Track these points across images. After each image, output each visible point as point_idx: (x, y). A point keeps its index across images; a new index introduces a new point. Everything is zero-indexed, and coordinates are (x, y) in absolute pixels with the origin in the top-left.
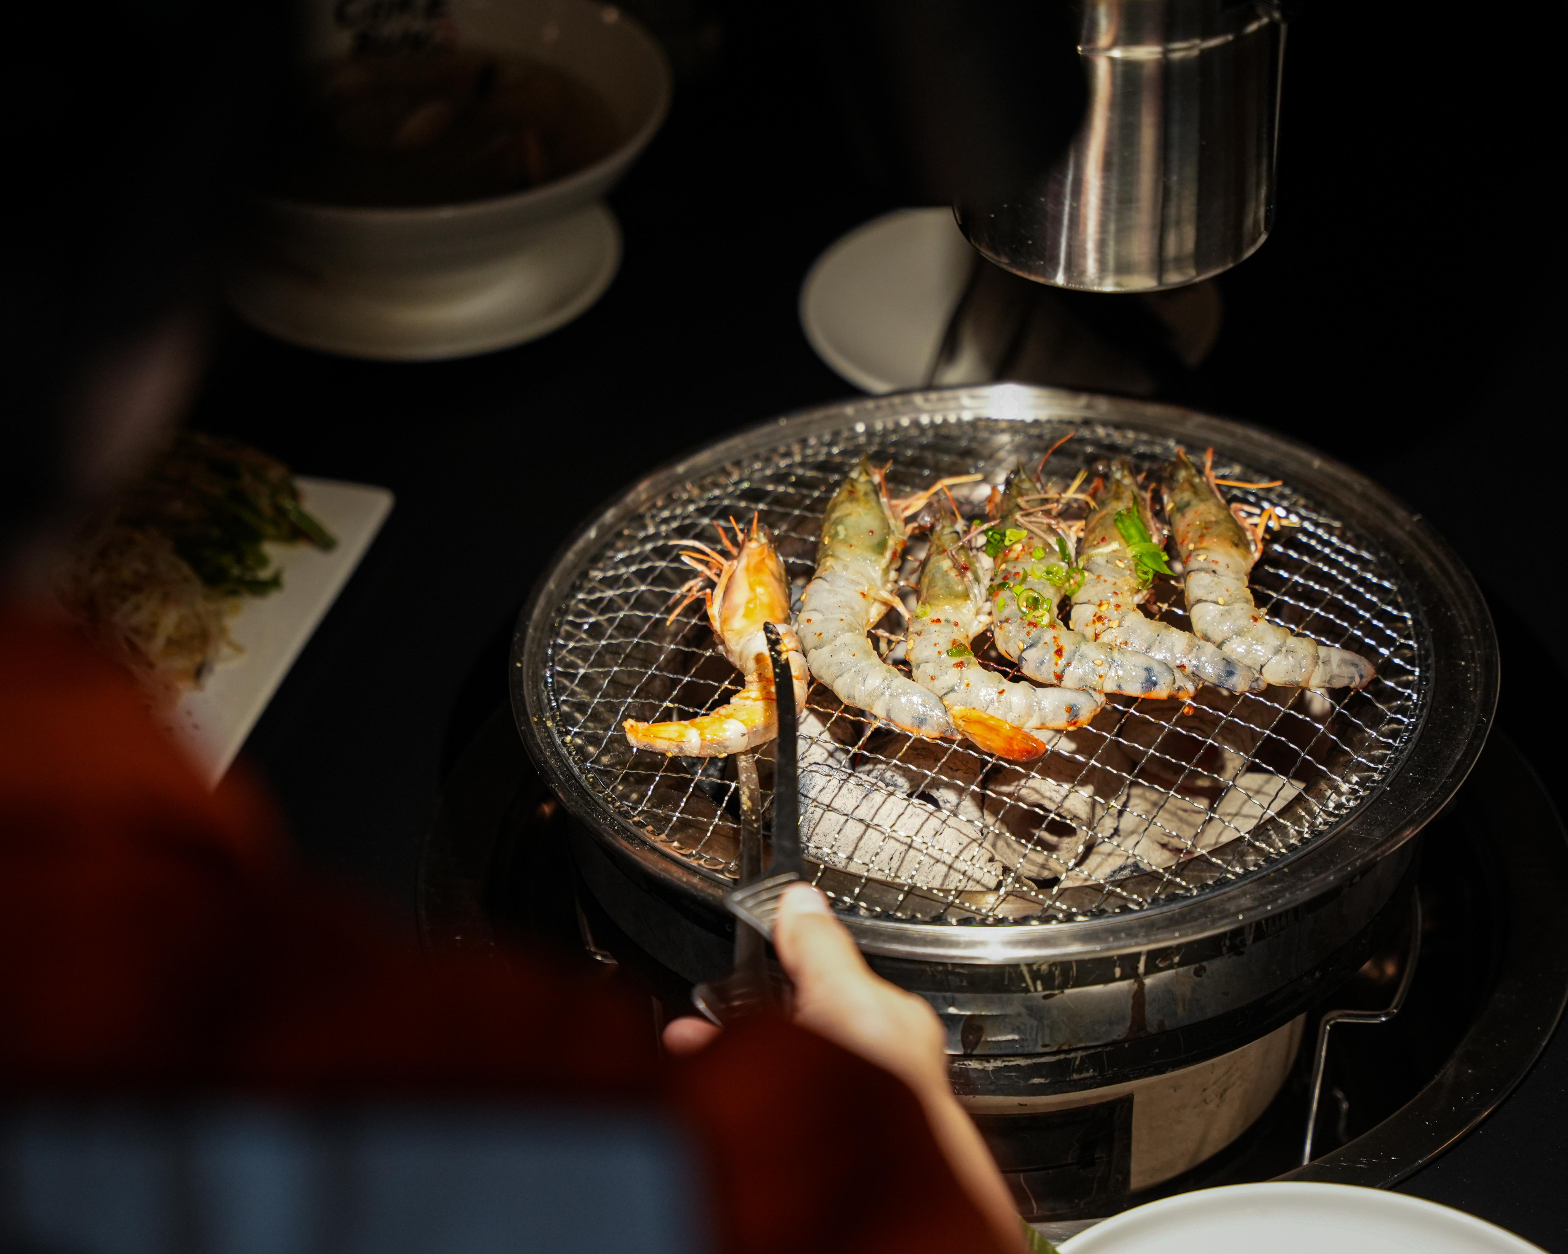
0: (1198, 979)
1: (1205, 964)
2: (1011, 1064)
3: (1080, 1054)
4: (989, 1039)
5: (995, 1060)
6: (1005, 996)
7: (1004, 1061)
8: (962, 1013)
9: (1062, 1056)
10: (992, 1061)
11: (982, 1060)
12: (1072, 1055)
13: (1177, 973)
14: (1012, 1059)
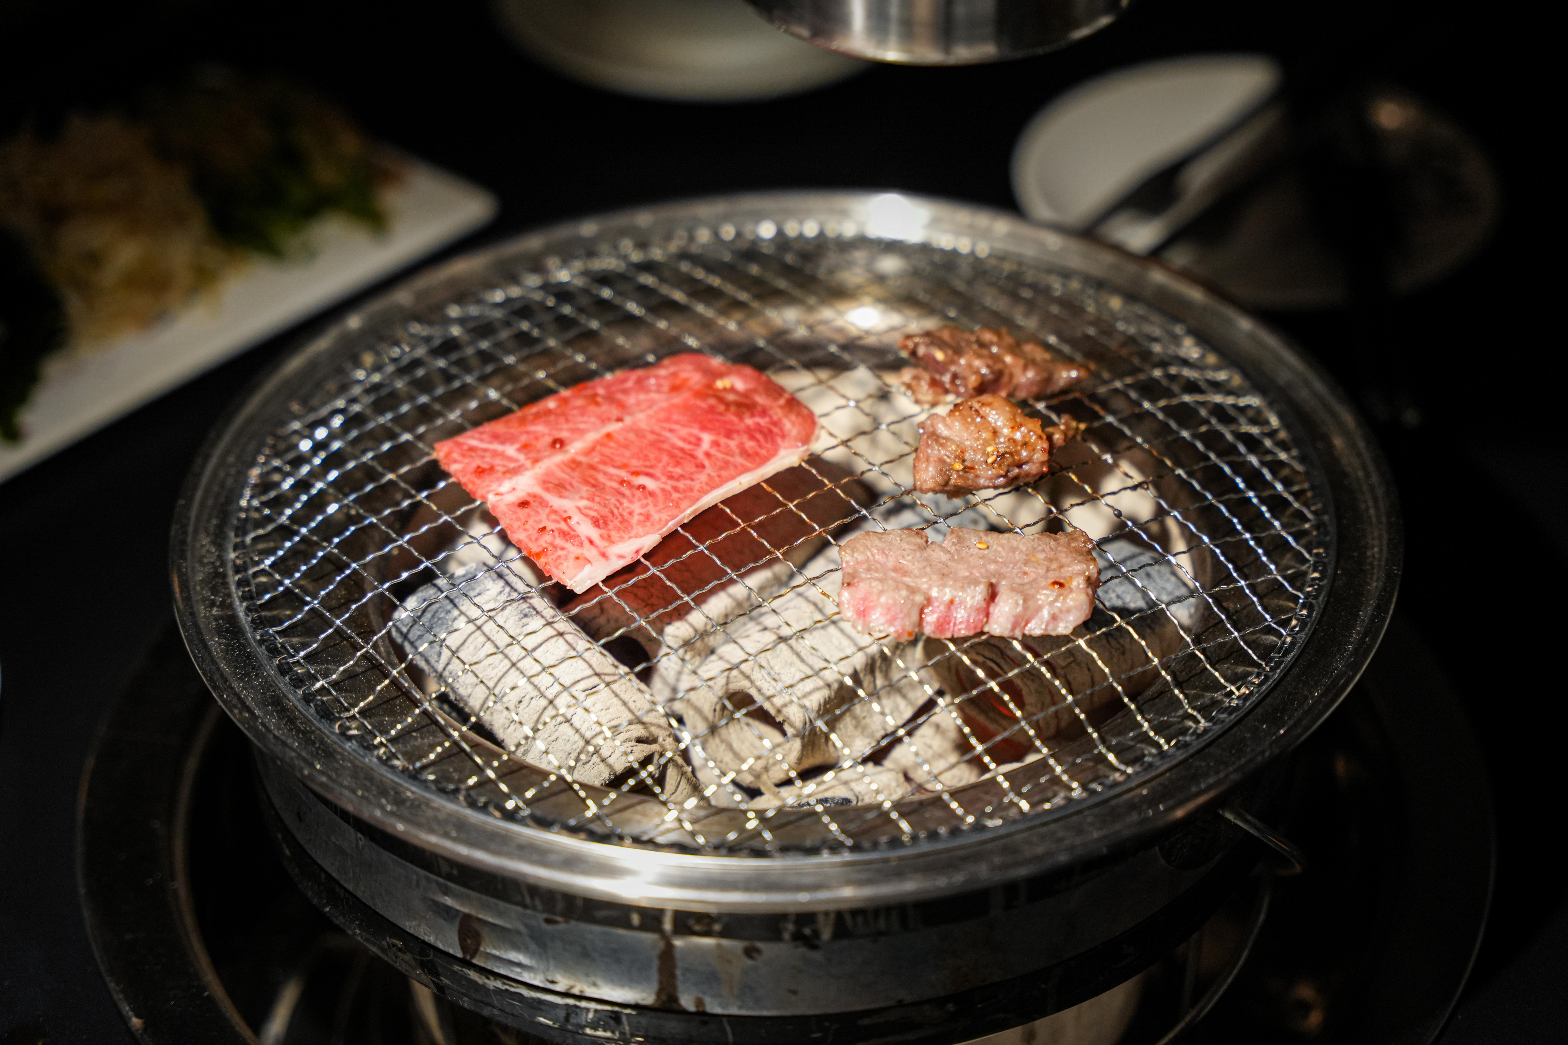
0: (749, 962)
1: (760, 945)
2: (512, 990)
3: (593, 1006)
4: (488, 951)
5: (495, 979)
6: (502, 905)
7: (504, 984)
8: (458, 907)
9: (571, 1001)
10: (492, 978)
11: (481, 974)
12: (583, 1004)
13: (719, 946)
14: (514, 984)
